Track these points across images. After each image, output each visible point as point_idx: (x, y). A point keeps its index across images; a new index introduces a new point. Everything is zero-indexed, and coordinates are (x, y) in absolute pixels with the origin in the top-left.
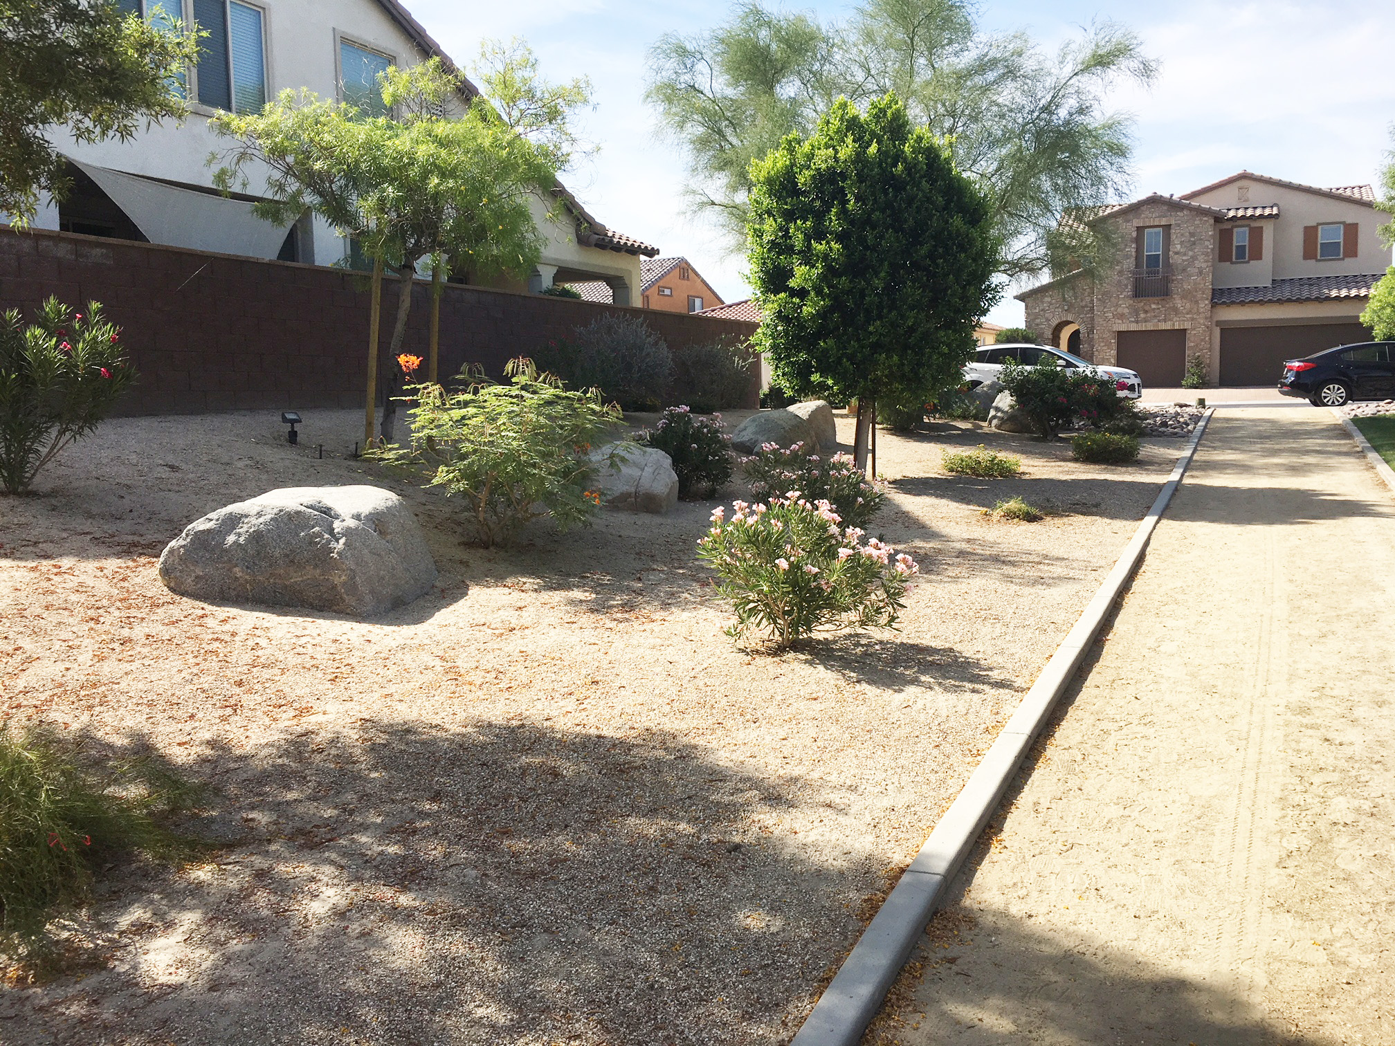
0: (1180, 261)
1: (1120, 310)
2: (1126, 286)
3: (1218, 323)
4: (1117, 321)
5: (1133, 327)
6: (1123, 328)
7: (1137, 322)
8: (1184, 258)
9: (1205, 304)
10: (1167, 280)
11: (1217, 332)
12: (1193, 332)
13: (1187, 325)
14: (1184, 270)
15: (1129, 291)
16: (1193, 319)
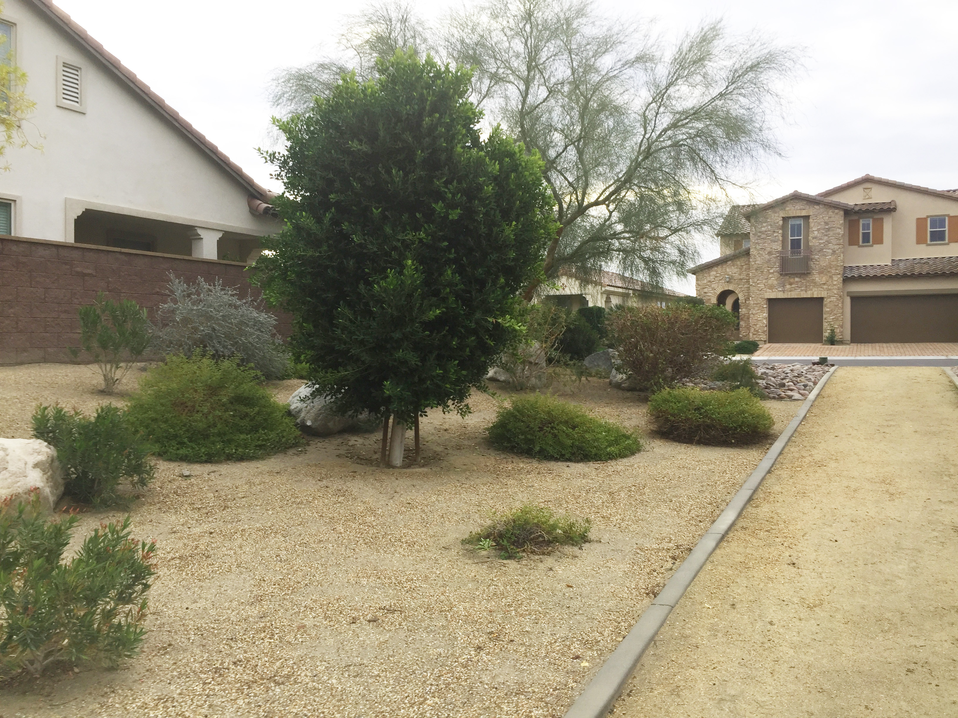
0: (817, 244)
1: (770, 282)
2: (775, 263)
3: (849, 294)
4: (768, 290)
5: (781, 295)
6: (773, 296)
7: (784, 291)
8: (821, 241)
9: (838, 279)
10: (807, 260)
11: (848, 300)
12: (829, 300)
13: (823, 294)
14: (821, 250)
15: (776, 268)
16: (829, 290)
